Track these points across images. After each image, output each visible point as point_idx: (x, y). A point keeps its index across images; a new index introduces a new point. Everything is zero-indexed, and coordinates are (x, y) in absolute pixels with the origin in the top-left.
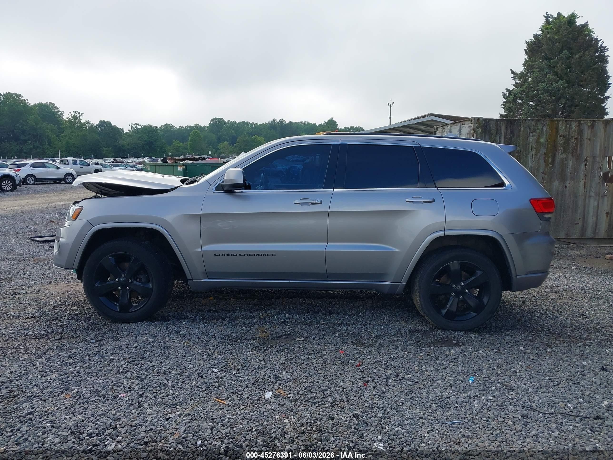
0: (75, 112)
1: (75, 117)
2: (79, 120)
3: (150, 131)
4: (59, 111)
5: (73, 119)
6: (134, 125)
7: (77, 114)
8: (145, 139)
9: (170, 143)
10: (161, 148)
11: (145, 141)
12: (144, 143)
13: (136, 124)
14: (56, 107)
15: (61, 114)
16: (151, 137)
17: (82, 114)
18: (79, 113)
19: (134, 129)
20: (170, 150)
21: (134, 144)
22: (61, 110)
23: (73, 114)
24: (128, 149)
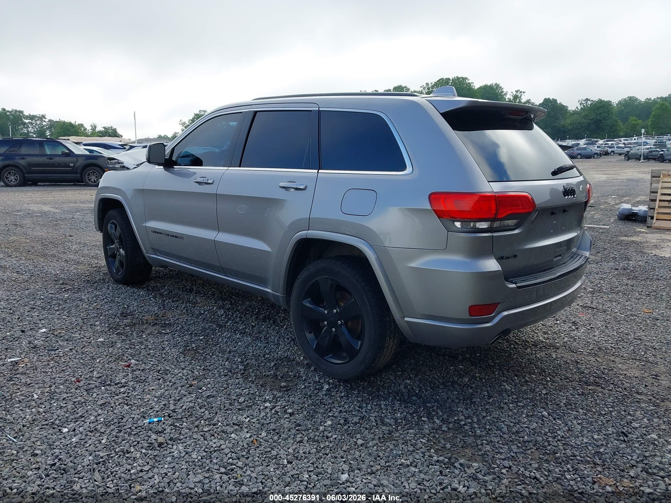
0: (517, 91)
1: (516, 97)
2: (520, 100)
3: (600, 107)
4: (503, 92)
5: (513, 99)
6: (584, 100)
7: (518, 94)
8: (592, 117)
9: (625, 120)
10: (611, 127)
11: (592, 119)
12: (589, 122)
13: (587, 100)
14: (501, 87)
15: (505, 94)
16: (600, 114)
17: (524, 92)
18: (521, 92)
19: (584, 106)
20: (622, 129)
21: (577, 124)
22: (505, 90)
23: (515, 94)
24: (569, 130)
